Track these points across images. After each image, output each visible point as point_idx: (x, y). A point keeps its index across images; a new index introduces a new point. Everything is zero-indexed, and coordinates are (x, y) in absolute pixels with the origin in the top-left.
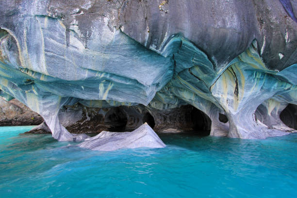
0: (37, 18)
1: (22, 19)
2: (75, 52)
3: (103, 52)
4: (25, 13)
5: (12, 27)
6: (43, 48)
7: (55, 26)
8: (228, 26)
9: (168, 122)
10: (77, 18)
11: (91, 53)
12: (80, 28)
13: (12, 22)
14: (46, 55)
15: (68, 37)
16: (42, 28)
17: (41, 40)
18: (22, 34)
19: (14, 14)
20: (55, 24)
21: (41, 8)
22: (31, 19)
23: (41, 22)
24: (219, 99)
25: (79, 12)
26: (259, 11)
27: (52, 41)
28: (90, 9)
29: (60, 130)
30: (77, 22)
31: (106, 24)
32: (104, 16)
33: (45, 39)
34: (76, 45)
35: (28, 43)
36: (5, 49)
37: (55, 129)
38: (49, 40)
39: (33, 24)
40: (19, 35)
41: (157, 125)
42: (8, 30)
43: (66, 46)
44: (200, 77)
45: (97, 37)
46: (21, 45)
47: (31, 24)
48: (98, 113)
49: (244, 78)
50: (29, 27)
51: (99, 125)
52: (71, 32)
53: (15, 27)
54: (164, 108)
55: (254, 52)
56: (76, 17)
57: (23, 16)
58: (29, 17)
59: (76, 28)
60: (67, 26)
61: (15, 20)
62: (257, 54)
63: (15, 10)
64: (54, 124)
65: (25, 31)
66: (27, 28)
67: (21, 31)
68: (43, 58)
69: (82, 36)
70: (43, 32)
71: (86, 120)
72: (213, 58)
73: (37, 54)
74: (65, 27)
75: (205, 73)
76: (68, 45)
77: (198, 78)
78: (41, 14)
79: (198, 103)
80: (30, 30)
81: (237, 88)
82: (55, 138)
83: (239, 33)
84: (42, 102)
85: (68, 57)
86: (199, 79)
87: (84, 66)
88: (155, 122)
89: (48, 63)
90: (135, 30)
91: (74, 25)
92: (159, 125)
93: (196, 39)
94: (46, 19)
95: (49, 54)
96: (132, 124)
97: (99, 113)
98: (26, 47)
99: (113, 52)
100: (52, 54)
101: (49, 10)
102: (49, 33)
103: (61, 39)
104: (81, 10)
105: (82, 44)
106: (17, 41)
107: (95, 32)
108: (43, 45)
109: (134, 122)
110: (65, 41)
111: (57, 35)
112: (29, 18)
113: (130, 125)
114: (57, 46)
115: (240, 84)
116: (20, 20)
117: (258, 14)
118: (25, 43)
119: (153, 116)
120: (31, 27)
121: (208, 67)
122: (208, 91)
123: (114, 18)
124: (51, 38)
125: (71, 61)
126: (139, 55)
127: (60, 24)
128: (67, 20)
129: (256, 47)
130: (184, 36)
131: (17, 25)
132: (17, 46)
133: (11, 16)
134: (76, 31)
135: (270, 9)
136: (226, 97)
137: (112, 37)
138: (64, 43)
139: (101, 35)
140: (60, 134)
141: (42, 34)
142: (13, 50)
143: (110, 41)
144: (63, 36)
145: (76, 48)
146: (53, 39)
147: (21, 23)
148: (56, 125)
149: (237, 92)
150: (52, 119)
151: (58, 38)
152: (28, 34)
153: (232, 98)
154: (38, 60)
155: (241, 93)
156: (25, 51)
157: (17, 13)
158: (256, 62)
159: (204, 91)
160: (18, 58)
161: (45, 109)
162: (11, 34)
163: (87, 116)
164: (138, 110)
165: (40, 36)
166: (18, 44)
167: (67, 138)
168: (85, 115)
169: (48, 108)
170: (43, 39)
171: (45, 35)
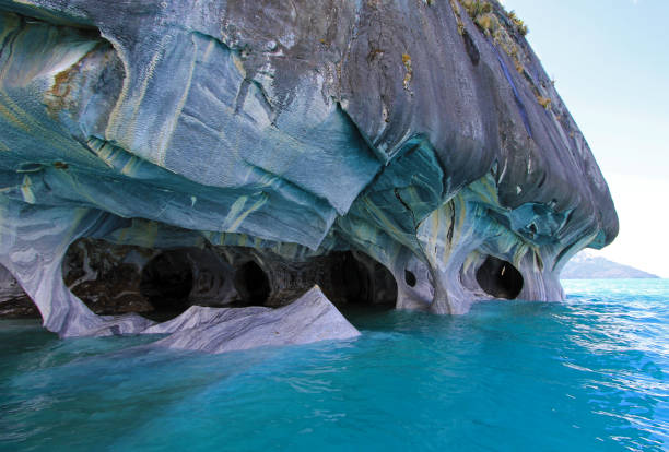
0: (194, 38)
1: (163, 29)
2: (248, 128)
3: (300, 138)
4: (172, 18)
5: (130, 40)
6: (180, 104)
7: (222, 63)
8: (475, 136)
9: (300, 284)
10: (274, 61)
11: (277, 136)
12: (275, 84)
13: (136, 29)
14: (181, 120)
15: (243, 94)
16: (197, 62)
17: (184, 87)
18: (146, 62)
19: (147, 13)
20: (223, 60)
21: (208, 19)
22: (180, 36)
23: (200, 49)
24: (425, 244)
25: (275, 50)
26: (502, 122)
27: (207, 93)
28: (292, 48)
29: (67, 306)
30: (274, 70)
31: (320, 88)
32: (316, 70)
33: (193, 86)
34: (254, 114)
35: (151, 85)
36: (87, 85)
37: (54, 303)
38: (201, 89)
39: (181, 46)
40: (138, 63)
41: (276, 293)
42: (116, 44)
43: (233, 111)
44: (412, 205)
45: (301, 107)
46: (133, 86)
47: (176, 47)
48: (123, 259)
49: (464, 213)
50: (168, 52)
51: (123, 293)
52: (252, 86)
53: (136, 42)
54: (297, 255)
55: (490, 178)
56: (272, 58)
57: (166, 25)
58: (178, 31)
59: (267, 82)
60: (250, 73)
61: (143, 27)
62: (494, 181)
63: (154, 5)
64: (51, 288)
65: (156, 58)
66: (164, 51)
67: (146, 54)
68: (170, 126)
69: (276, 99)
70: (196, 70)
71: (84, 279)
72: (449, 179)
73: (161, 113)
74: (243, 73)
75: (423, 200)
76: (237, 110)
77: (405, 205)
78: (207, 33)
79: (378, 249)
80: (169, 57)
81: (452, 228)
82: (51, 330)
83: (484, 149)
84: (16, 223)
85: (228, 135)
86: (408, 208)
87: (253, 159)
88: (271, 286)
89: (178, 139)
90: (366, 114)
91: (264, 73)
92: (280, 291)
93: (441, 148)
94: (211, 45)
95: (188, 119)
96: (206, 290)
97: (126, 261)
98: (143, 93)
99: (314, 142)
100: (195, 121)
101: (224, 30)
102: (207, 75)
103: (229, 94)
104: (279, 46)
105: (266, 116)
106: (128, 74)
107: (300, 99)
108: (184, 98)
109: (212, 284)
110: (235, 102)
111: (222, 85)
112: (176, 31)
113: (201, 292)
114: (214, 108)
115: (458, 223)
116: (156, 29)
117: (500, 125)
118: (145, 83)
119: (268, 272)
120: (173, 52)
121: (434, 191)
122: (411, 230)
123: (332, 81)
124: (208, 87)
125: (229, 144)
126: (346, 154)
127: (234, 62)
128: (255, 59)
129: (495, 172)
130: (428, 141)
131: (143, 39)
132: (121, 86)
133: (138, 14)
134: (266, 87)
135: (514, 122)
136: (435, 242)
137: (326, 115)
138: (231, 105)
139: (307, 105)
140: (68, 317)
141: (191, 73)
142: (106, 93)
143: (319, 122)
144: (235, 90)
145: (252, 119)
146: (211, 90)
147: (155, 38)
148: (54, 291)
149: (450, 235)
150: (42, 275)
151: (223, 91)
152: (160, 65)
153: (442, 244)
154: (155, 129)
155: (457, 237)
156: (135, 103)
157: (155, 13)
158: (489, 194)
159: (405, 229)
160: (108, 113)
161: (21, 245)
162: (119, 55)
163: (87, 268)
164: (224, 256)
165: (184, 78)
166: (126, 81)
167: (87, 327)
168: (81, 265)
169: (33, 243)
170: (189, 85)
171: (195, 78)
